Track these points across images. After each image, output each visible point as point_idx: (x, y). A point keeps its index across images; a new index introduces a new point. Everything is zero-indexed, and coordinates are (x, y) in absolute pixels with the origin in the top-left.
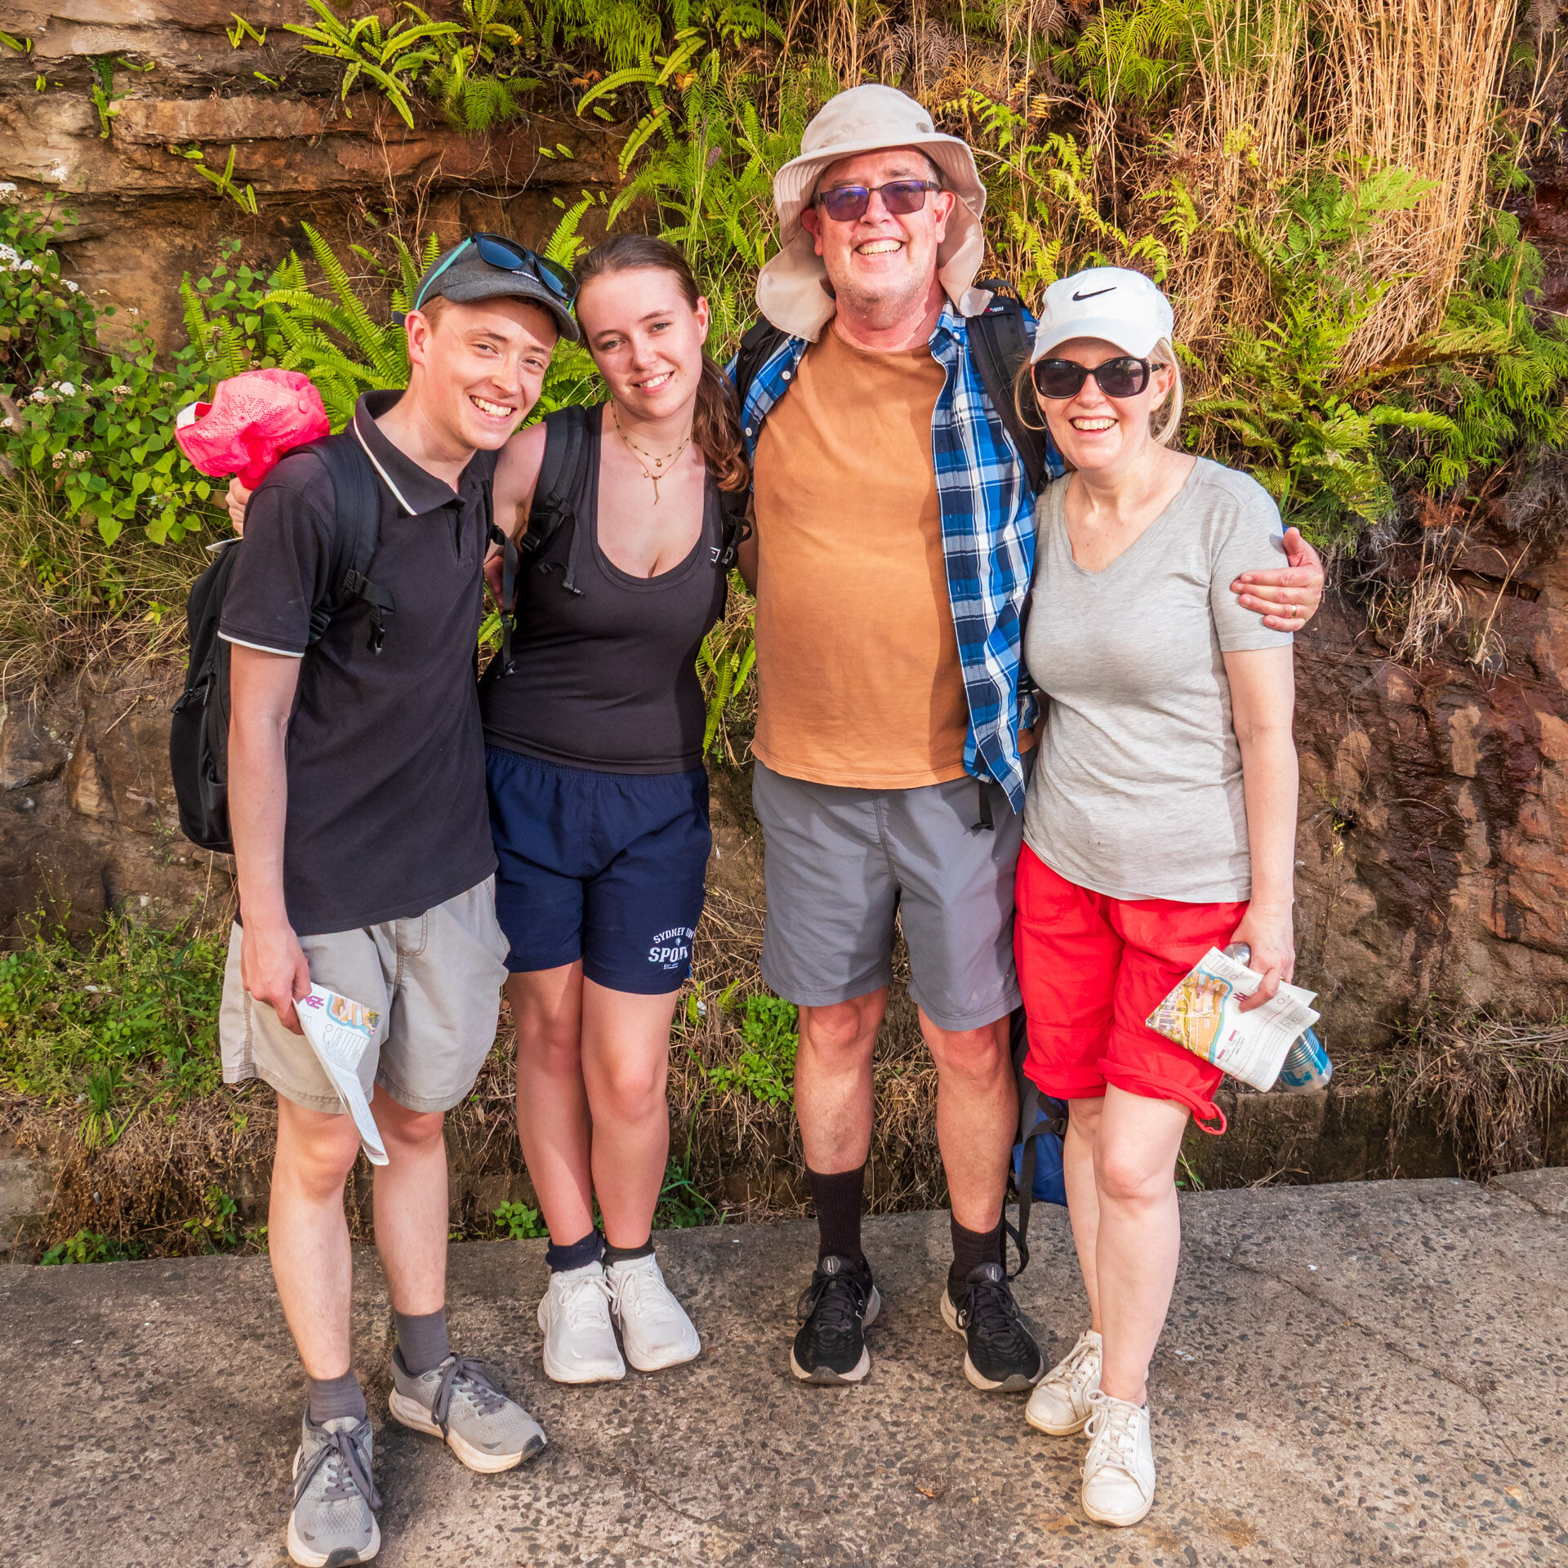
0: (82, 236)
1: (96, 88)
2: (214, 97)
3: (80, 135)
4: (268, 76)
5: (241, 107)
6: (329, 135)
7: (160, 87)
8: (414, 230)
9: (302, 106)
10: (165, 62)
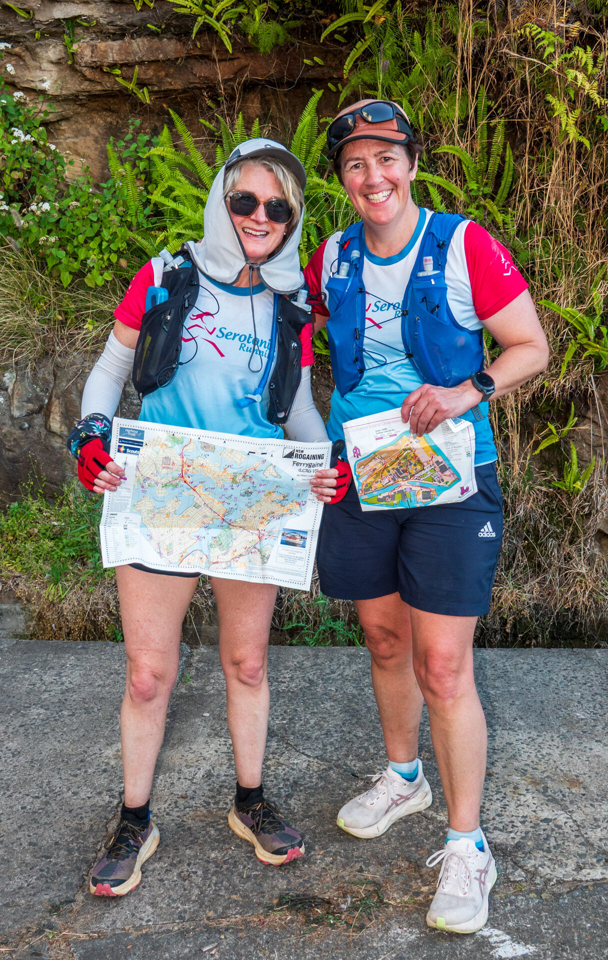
0: (58, 118)
1: (65, 37)
2: (126, 39)
3: (57, 63)
4: (155, 26)
5: (141, 44)
6: (188, 57)
7: (99, 34)
8: (234, 110)
9: (174, 41)
10: (102, 21)
